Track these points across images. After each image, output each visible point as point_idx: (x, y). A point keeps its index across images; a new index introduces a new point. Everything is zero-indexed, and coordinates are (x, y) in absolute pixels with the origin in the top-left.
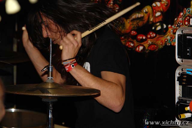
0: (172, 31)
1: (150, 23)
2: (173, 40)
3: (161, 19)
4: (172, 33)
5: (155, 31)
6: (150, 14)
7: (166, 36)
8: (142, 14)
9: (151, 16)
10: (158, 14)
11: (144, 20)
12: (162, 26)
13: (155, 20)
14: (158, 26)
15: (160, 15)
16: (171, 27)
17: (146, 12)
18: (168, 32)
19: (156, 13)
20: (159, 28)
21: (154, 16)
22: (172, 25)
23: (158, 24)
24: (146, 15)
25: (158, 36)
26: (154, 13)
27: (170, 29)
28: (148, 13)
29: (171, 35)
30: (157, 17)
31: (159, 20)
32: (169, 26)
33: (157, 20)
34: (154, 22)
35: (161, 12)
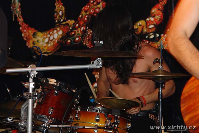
0: (164, 39)
1: (144, 33)
2: (165, 46)
3: (154, 30)
4: (164, 41)
5: (148, 39)
6: (143, 27)
7: (159, 42)
8: (136, 26)
9: (145, 28)
10: (151, 26)
11: (138, 31)
12: (155, 36)
13: (148, 31)
14: (151, 35)
15: (153, 27)
16: (164, 36)
17: (140, 25)
18: (161, 39)
19: (149, 25)
20: (152, 37)
21: (148, 28)
22: (164, 34)
23: (152, 34)
24: (140, 27)
25: (150, 43)
26: (148, 26)
27: (163, 38)
28: (142, 26)
29: (164, 42)
30: (150, 28)
31: (152, 31)
32: (162, 35)
33: (150, 31)
34: (148, 32)
35: (154, 25)
